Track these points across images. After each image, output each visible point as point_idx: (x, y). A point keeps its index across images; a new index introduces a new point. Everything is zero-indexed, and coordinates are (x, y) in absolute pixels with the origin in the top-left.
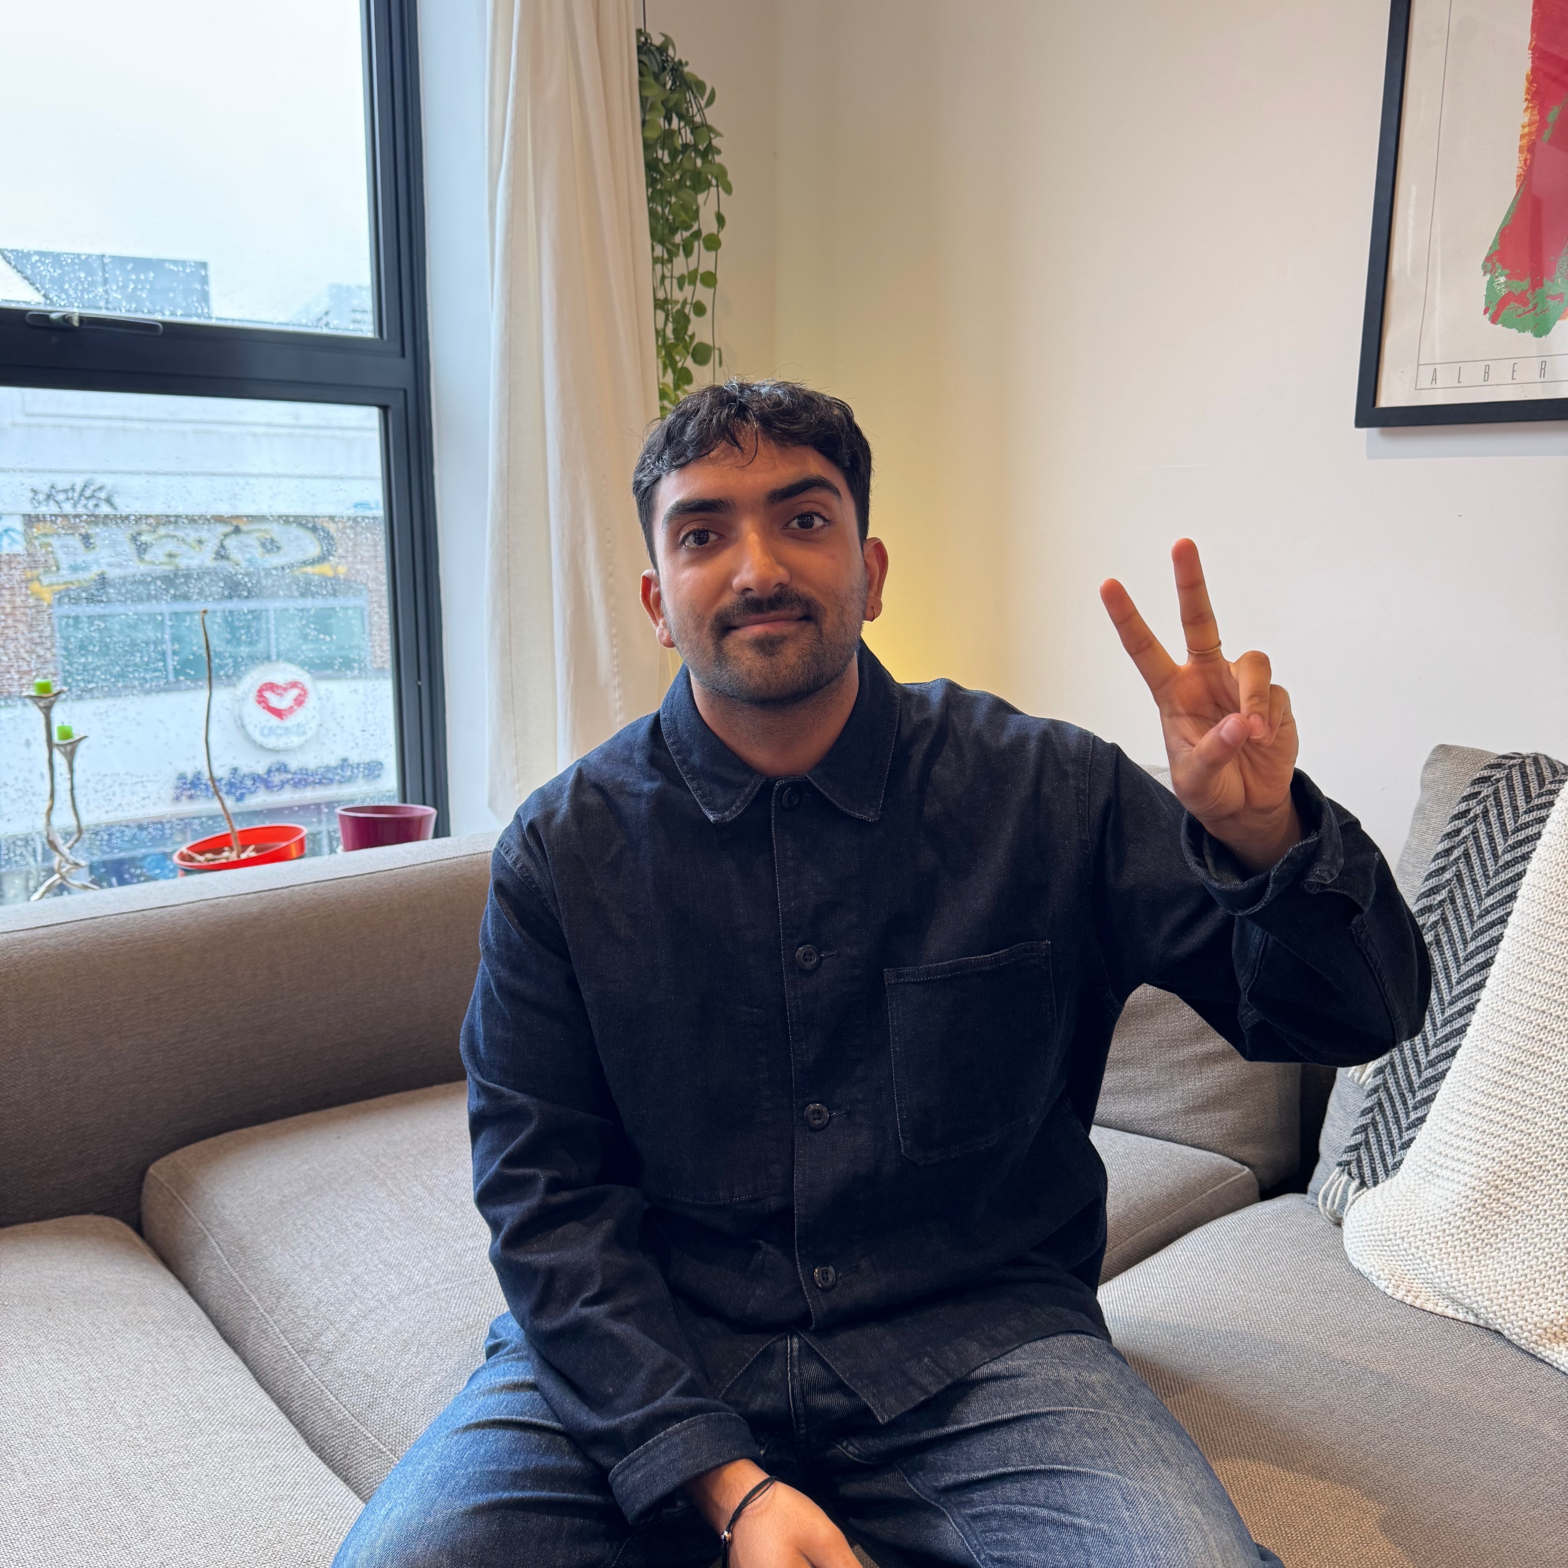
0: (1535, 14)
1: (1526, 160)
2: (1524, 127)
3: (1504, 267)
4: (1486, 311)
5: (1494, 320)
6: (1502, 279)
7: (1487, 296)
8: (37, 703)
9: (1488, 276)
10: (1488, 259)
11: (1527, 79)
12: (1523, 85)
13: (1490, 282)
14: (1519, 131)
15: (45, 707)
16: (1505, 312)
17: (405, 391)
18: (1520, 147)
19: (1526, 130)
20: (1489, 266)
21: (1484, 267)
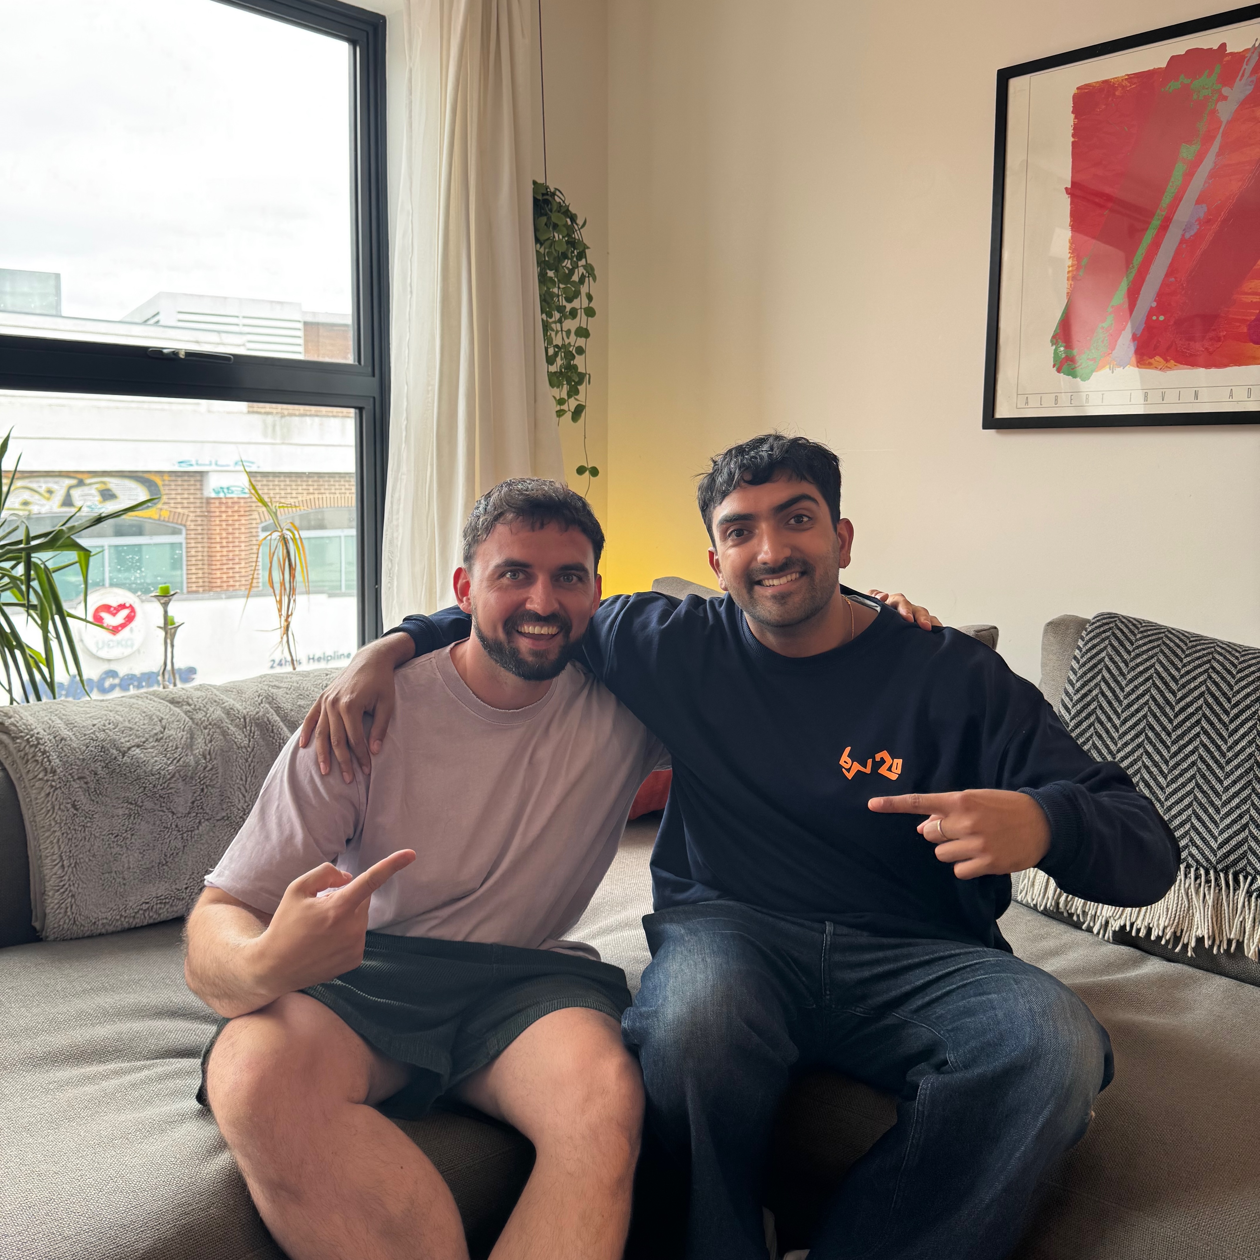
0: (1071, 208)
1: (1071, 285)
2: (1069, 267)
3: (1063, 342)
4: (1054, 366)
5: (1059, 371)
6: (1062, 349)
7: (1054, 357)
8: (159, 600)
9: (1054, 347)
10: (1054, 337)
11: (1070, 242)
12: (1067, 245)
13: (1055, 350)
14: (1067, 270)
15: (164, 603)
16: (1065, 367)
17: (374, 398)
18: (1068, 277)
19: (1071, 269)
20: (1055, 341)
21: (1052, 341)
